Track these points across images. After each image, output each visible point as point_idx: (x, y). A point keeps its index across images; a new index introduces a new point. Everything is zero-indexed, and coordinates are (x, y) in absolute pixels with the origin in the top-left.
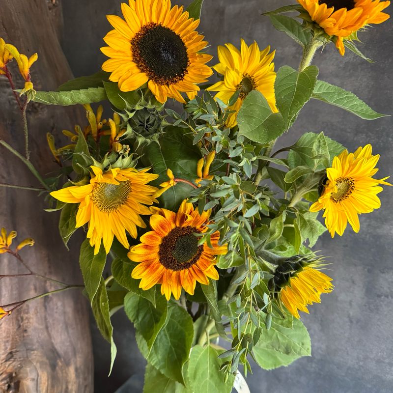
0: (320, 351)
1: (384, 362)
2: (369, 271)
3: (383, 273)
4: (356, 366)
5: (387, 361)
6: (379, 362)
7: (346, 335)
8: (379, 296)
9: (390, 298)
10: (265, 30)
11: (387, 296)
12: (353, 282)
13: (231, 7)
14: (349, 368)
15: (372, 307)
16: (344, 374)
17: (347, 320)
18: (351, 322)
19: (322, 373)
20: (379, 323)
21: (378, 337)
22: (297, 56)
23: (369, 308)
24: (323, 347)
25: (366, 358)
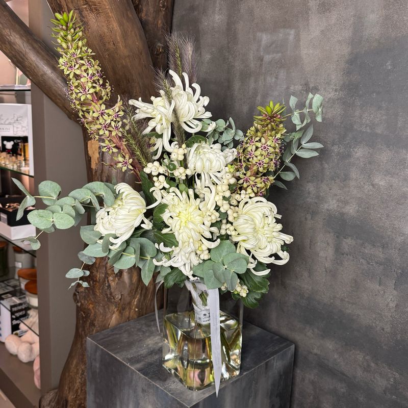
0: (308, 291)
1: (345, 301)
2: (337, 237)
3: (345, 238)
4: (329, 303)
5: (346, 300)
6: (342, 300)
7: (323, 280)
8: (343, 254)
9: (349, 256)
10: (285, 73)
11: (347, 255)
12: (328, 244)
13: (267, 56)
14: (325, 304)
15: (338, 261)
16: (321, 308)
17: (324, 270)
18: (326, 271)
19: (309, 307)
20: (343, 273)
21: (342, 282)
22: (302, 92)
23: (337, 262)
24: (310, 288)
25: (335, 297)
